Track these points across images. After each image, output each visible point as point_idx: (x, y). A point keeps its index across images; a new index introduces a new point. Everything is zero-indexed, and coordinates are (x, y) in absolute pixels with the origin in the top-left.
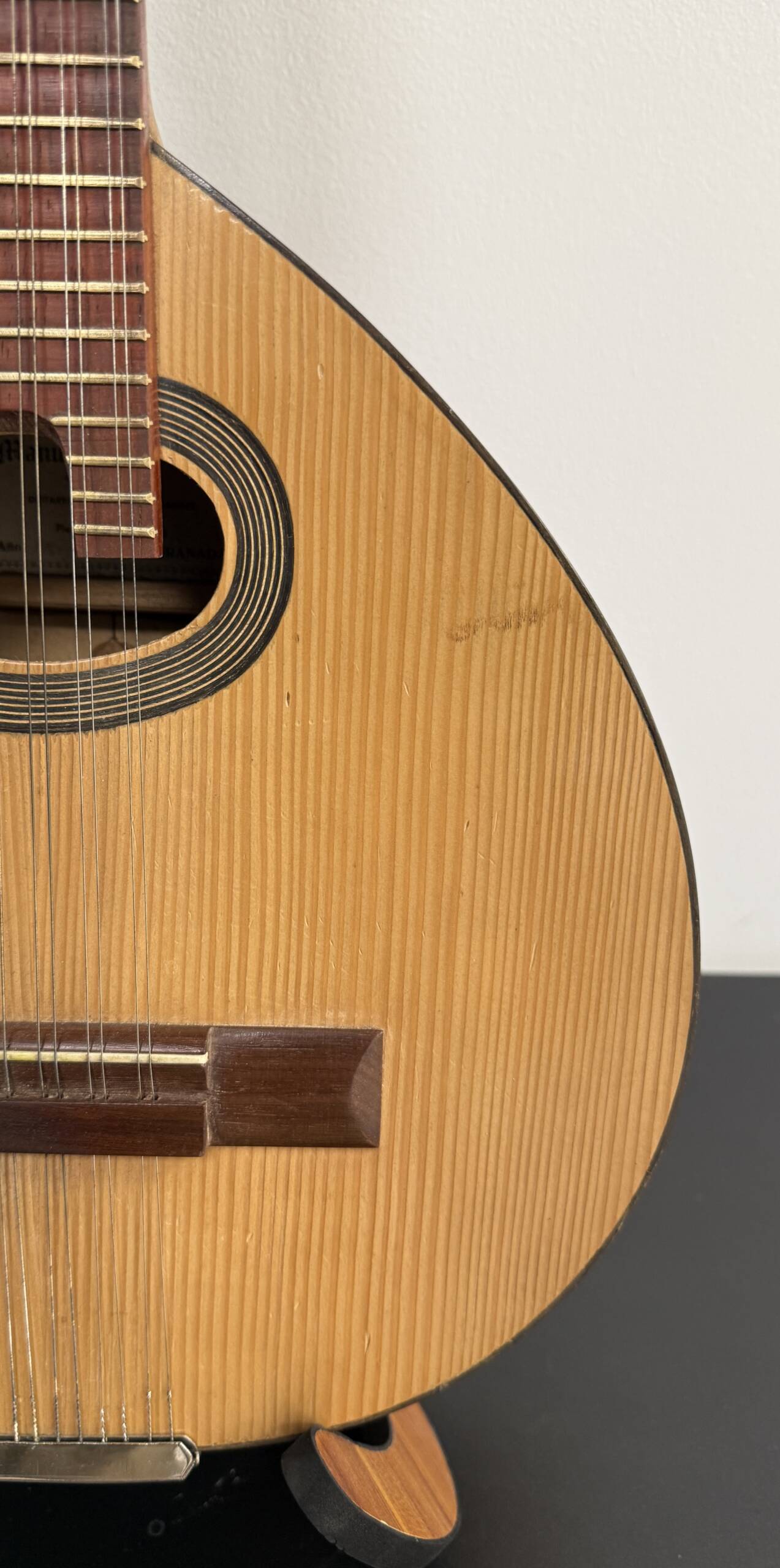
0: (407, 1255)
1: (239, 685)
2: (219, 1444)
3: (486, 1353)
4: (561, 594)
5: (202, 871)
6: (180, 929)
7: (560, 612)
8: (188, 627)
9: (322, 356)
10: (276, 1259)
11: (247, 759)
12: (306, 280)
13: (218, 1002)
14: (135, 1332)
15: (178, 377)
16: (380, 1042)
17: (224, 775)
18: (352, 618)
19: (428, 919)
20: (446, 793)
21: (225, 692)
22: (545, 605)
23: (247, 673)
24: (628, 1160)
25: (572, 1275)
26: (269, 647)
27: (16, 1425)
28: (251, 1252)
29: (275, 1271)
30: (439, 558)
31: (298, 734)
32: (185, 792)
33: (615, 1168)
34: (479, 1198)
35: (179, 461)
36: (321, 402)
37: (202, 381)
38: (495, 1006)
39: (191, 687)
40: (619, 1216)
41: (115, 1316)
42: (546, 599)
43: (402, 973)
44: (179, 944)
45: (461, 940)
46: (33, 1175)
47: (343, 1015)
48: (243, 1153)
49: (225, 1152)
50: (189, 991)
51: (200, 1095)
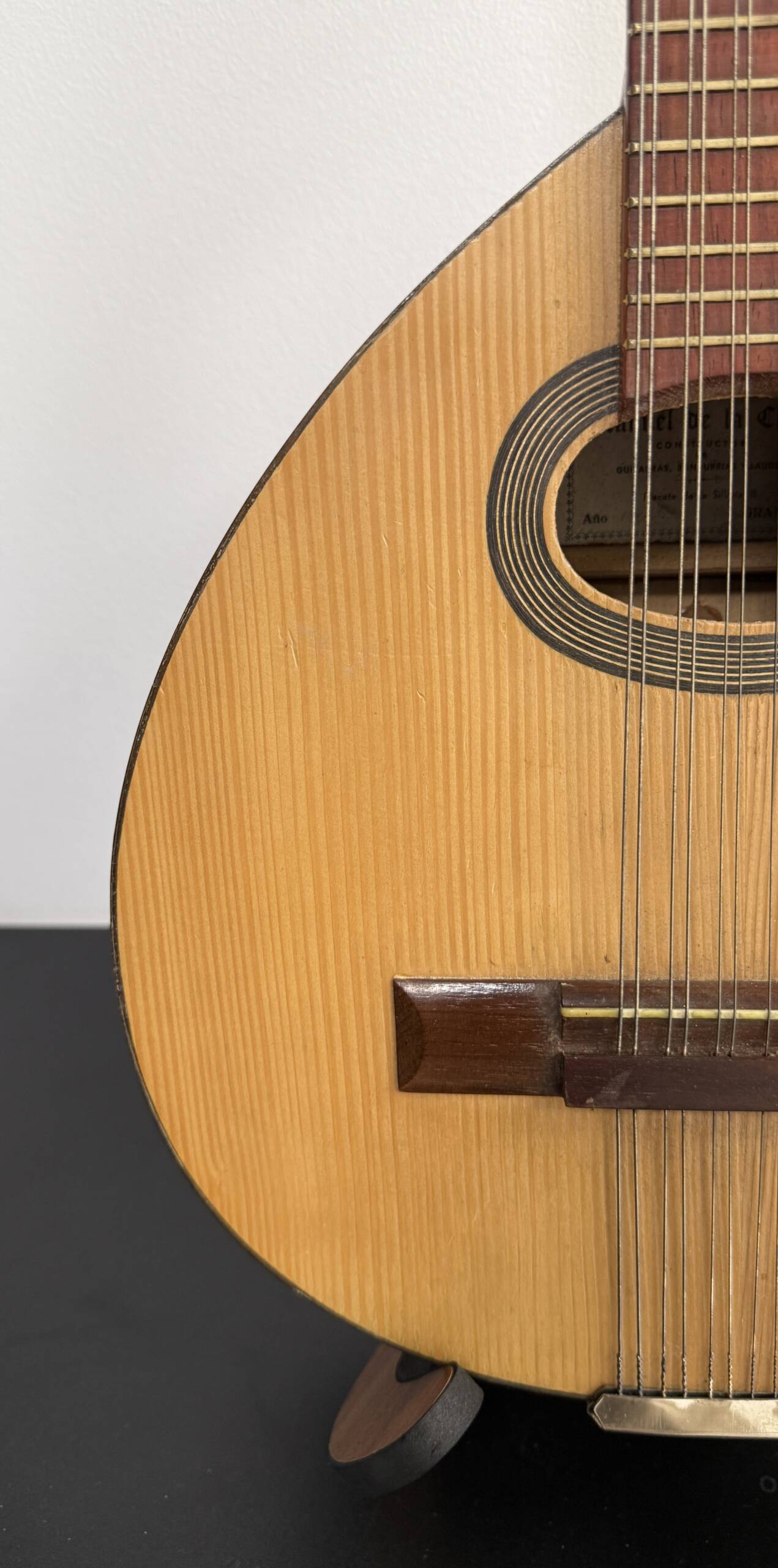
27: (712, 1382)
46: (741, 1133)
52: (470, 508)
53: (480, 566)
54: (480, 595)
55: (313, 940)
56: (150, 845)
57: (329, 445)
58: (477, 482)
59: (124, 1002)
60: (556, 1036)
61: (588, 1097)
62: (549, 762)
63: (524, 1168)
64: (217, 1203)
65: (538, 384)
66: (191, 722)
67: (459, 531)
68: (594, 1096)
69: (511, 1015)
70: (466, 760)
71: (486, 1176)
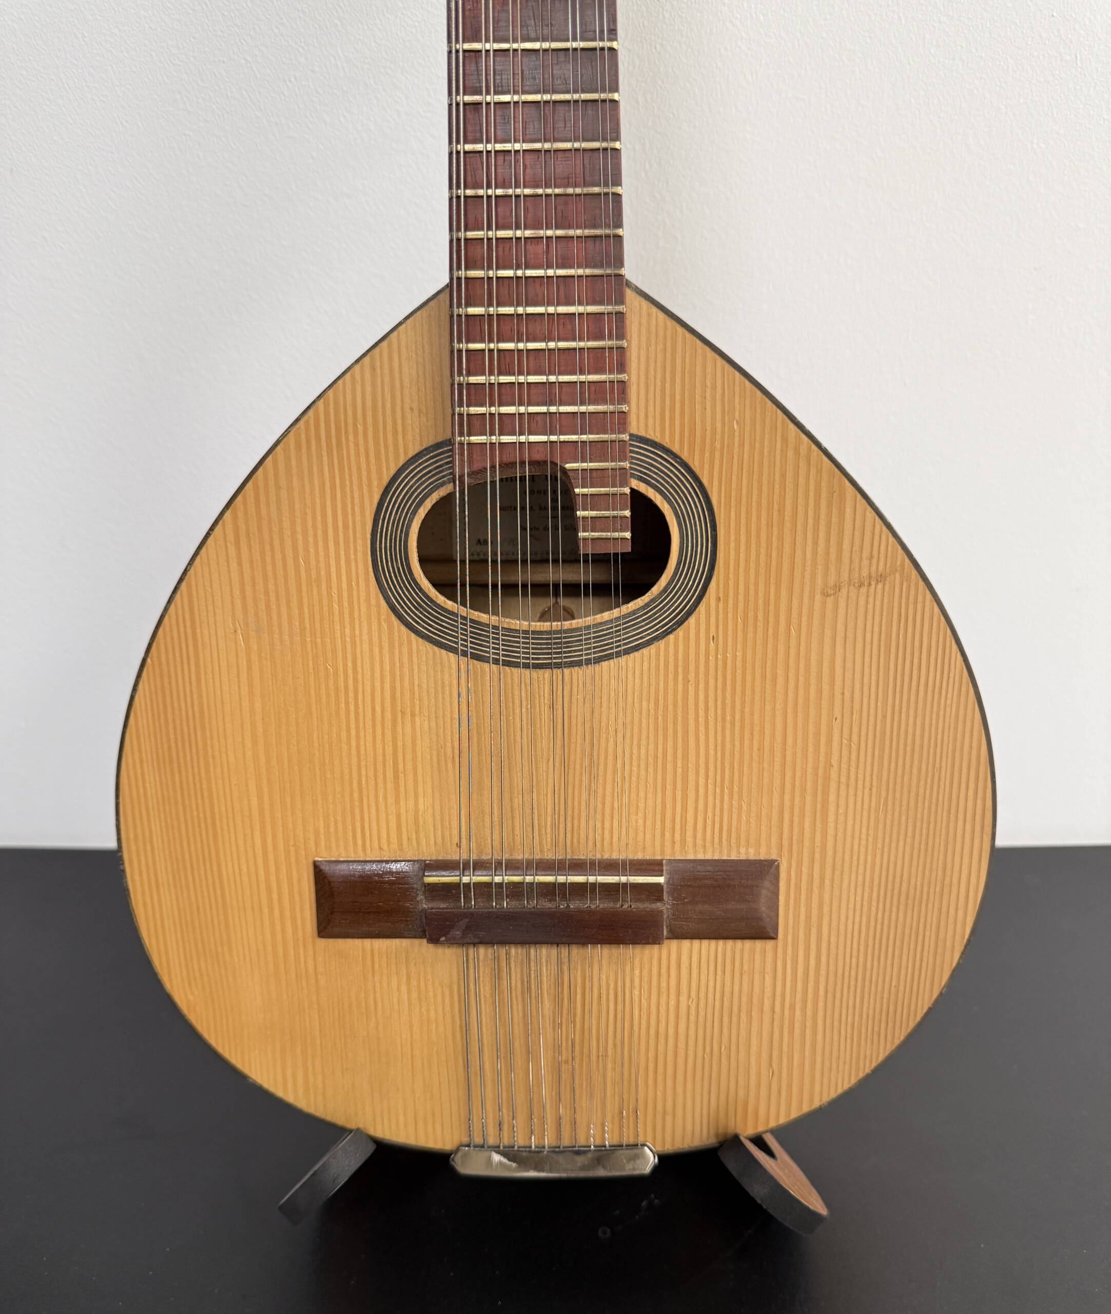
0: (798, 1013)
1: (680, 632)
2: (670, 1148)
3: (854, 1081)
4: (898, 563)
5: (656, 757)
6: (642, 794)
7: (897, 575)
8: (647, 595)
9: (737, 414)
10: (709, 1016)
11: (686, 681)
12: (727, 366)
13: (668, 844)
14: (614, 1069)
15: (642, 433)
16: (778, 867)
17: (670, 692)
18: (756, 584)
19: (809, 784)
20: (821, 699)
21: (671, 636)
22: (888, 570)
23: (686, 623)
24: (949, 944)
25: (912, 1025)
26: (700, 606)
27: (533, 1137)
28: (693, 1011)
29: (709, 1024)
30: (816, 543)
31: (720, 663)
32: (645, 704)
33: (940, 950)
34: (847, 973)
35: (642, 488)
36: (736, 445)
37: (658, 434)
38: (856, 842)
39: (649, 634)
40: (943, 984)
41: (601, 1058)
42: (888, 565)
43: (792, 822)
44: (642, 805)
45: (832, 797)
46: (547, 961)
47: (751, 851)
48: (686, 943)
49: (674, 944)
50: (648, 836)
51: (659, 904)
52: (359, 542)
53: (367, 580)
54: (368, 600)
55: (257, 834)
56: (142, 767)
57: (262, 498)
58: (364, 524)
59: (126, 877)
60: (422, 897)
61: (442, 936)
62: (417, 712)
63: (404, 989)
64: (193, 1018)
65: (402, 461)
66: (170, 683)
67: (353, 557)
68: (445, 935)
69: (391, 883)
70: (361, 710)
71: (378, 995)
